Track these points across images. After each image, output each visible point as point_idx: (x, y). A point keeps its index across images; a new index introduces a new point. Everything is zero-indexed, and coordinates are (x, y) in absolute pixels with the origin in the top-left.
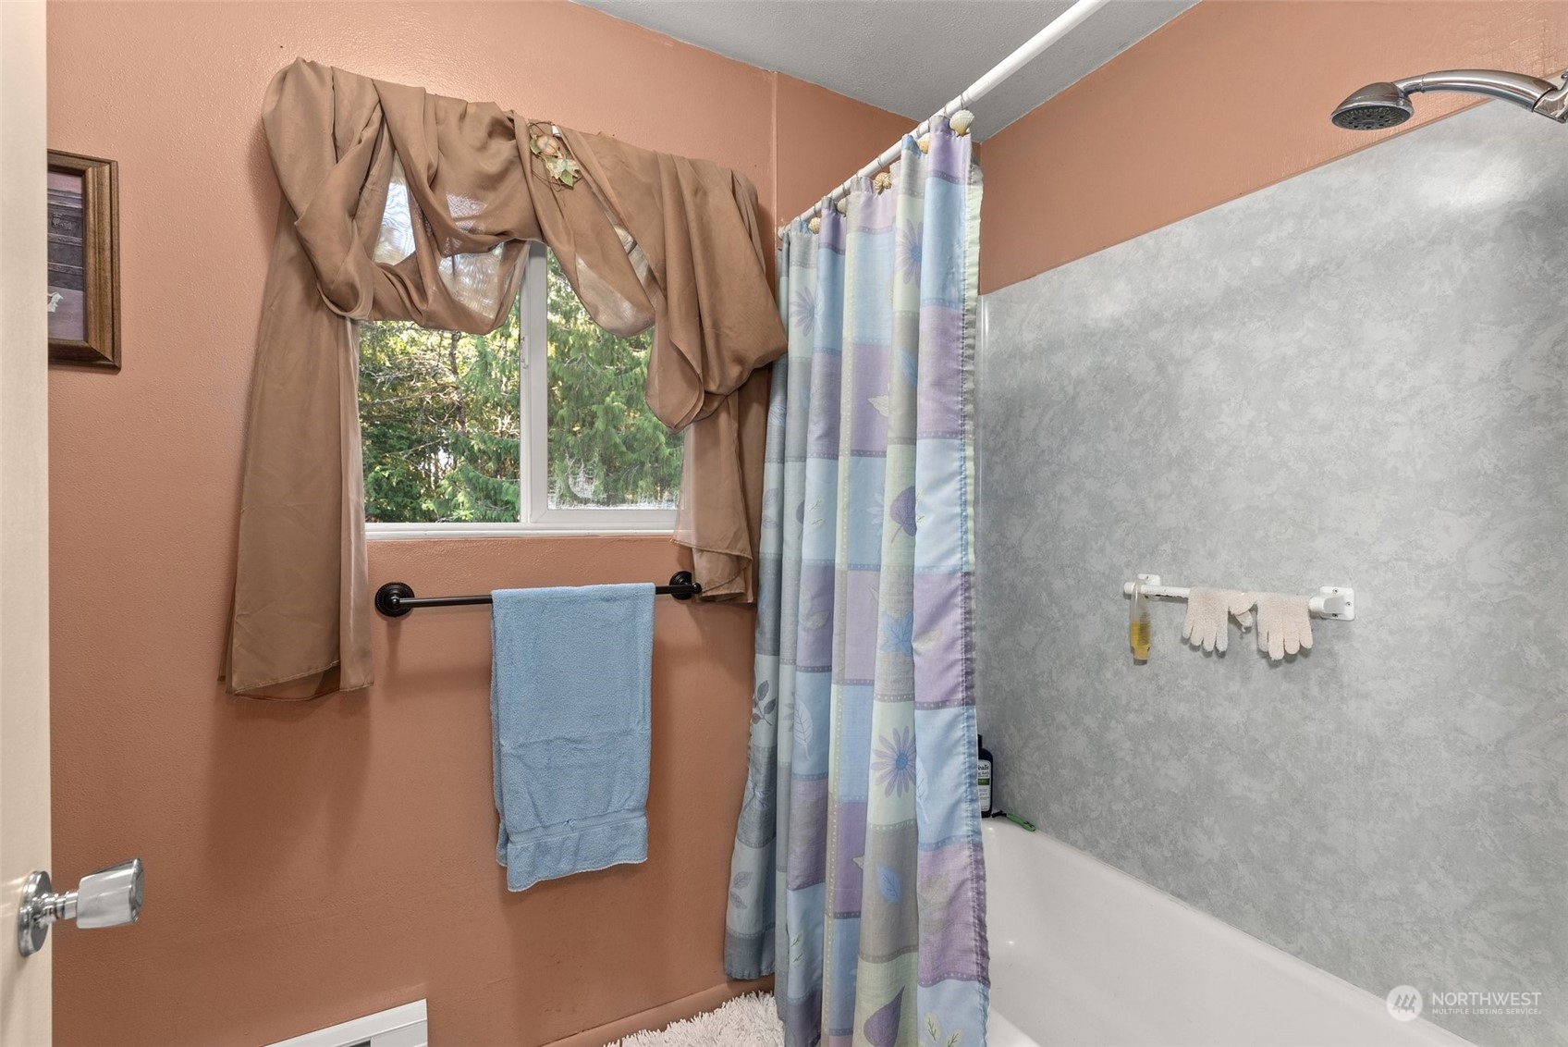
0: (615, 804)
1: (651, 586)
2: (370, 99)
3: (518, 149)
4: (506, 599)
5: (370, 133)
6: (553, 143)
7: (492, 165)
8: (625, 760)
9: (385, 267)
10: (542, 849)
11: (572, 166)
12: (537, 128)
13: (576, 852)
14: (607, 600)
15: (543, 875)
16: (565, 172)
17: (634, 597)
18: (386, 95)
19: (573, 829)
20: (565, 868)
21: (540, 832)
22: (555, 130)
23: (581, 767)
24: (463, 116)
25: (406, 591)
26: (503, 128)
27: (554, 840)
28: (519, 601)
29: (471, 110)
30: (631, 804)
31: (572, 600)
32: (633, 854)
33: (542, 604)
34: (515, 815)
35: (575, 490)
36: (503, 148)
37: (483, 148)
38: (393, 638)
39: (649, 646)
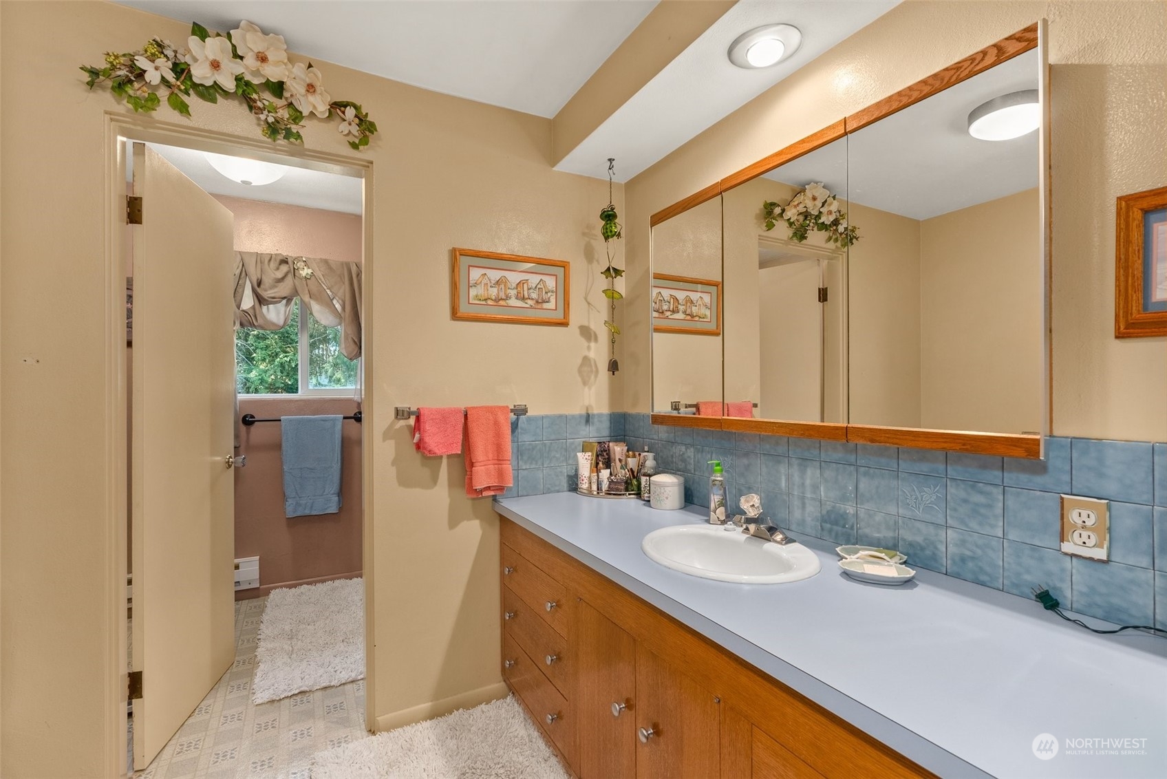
0: (326, 492)
1: (342, 416)
2: (239, 258)
3: (289, 267)
4: (286, 420)
5: (238, 272)
6: (303, 264)
7: (279, 275)
8: (331, 477)
9: (243, 311)
10: (298, 504)
11: (310, 271)
12: (298, 259)
13: (312, 507)
14: (323, 421)
15: (299, 514)
16: (307, 274)
17: (334, 420)
18: (244, 256)
19: (310, 499)
20: (307, 512)
21: (298, 498)
22: (304, 259)
23: (314, 478)
24: (270, 260)
25: (252, 417)
26: (284, 261)
27: (303, 502)
28: (291, 420)
29: (274, 256)
30: (332, 492)
31: (310, 420)
32: (333, 509)
33: (299, 421)
34: (289, 491)
35: (321, 382)
36: (284, 268)
37: (278, 269)
38: (248, 433)
39: (340, 437)
